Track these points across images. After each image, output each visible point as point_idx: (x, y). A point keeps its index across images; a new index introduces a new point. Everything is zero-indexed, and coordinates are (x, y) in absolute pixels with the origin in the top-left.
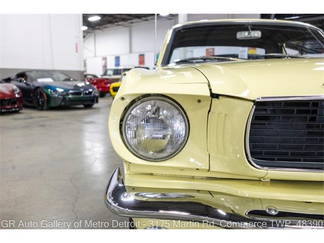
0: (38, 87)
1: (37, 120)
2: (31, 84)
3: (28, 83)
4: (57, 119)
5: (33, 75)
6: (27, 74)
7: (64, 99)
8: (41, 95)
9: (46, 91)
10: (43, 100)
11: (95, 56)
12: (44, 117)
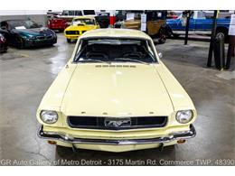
1: (17, 60)
2: (11, 31)
3: (9, 29)
6: (8, 22)
8: (19, 39)
9: (21, 36)
12: (21, 57)
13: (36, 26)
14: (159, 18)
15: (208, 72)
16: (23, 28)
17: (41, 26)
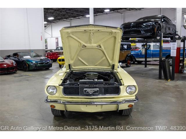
0: (24, 61)
1: (25, 77)
2: (20, 59)
3: (19, 58)
4: (33, 77)
5: (21, 54)
6: (18, 54)
7: (36, 66)
8: (25, 64)
9: (27, 62)
10: (26, 66)
11: (52, 37)
12: (27, 76)
13: (38, 56)
14: (126, 49)
15: (159, 82)
16: (29, 57)
17: (41, 56)
